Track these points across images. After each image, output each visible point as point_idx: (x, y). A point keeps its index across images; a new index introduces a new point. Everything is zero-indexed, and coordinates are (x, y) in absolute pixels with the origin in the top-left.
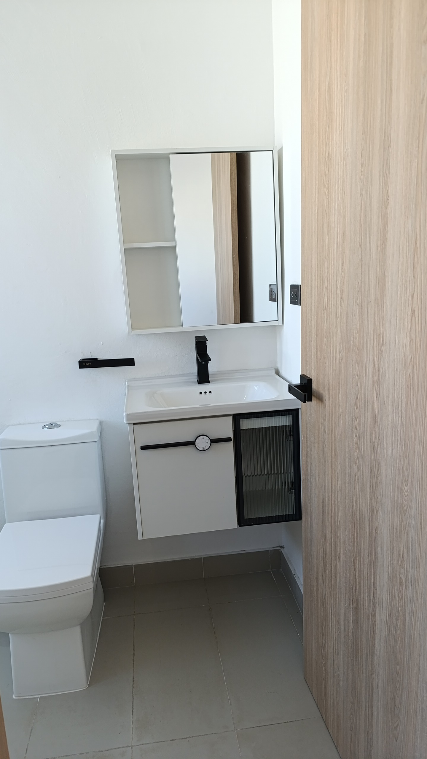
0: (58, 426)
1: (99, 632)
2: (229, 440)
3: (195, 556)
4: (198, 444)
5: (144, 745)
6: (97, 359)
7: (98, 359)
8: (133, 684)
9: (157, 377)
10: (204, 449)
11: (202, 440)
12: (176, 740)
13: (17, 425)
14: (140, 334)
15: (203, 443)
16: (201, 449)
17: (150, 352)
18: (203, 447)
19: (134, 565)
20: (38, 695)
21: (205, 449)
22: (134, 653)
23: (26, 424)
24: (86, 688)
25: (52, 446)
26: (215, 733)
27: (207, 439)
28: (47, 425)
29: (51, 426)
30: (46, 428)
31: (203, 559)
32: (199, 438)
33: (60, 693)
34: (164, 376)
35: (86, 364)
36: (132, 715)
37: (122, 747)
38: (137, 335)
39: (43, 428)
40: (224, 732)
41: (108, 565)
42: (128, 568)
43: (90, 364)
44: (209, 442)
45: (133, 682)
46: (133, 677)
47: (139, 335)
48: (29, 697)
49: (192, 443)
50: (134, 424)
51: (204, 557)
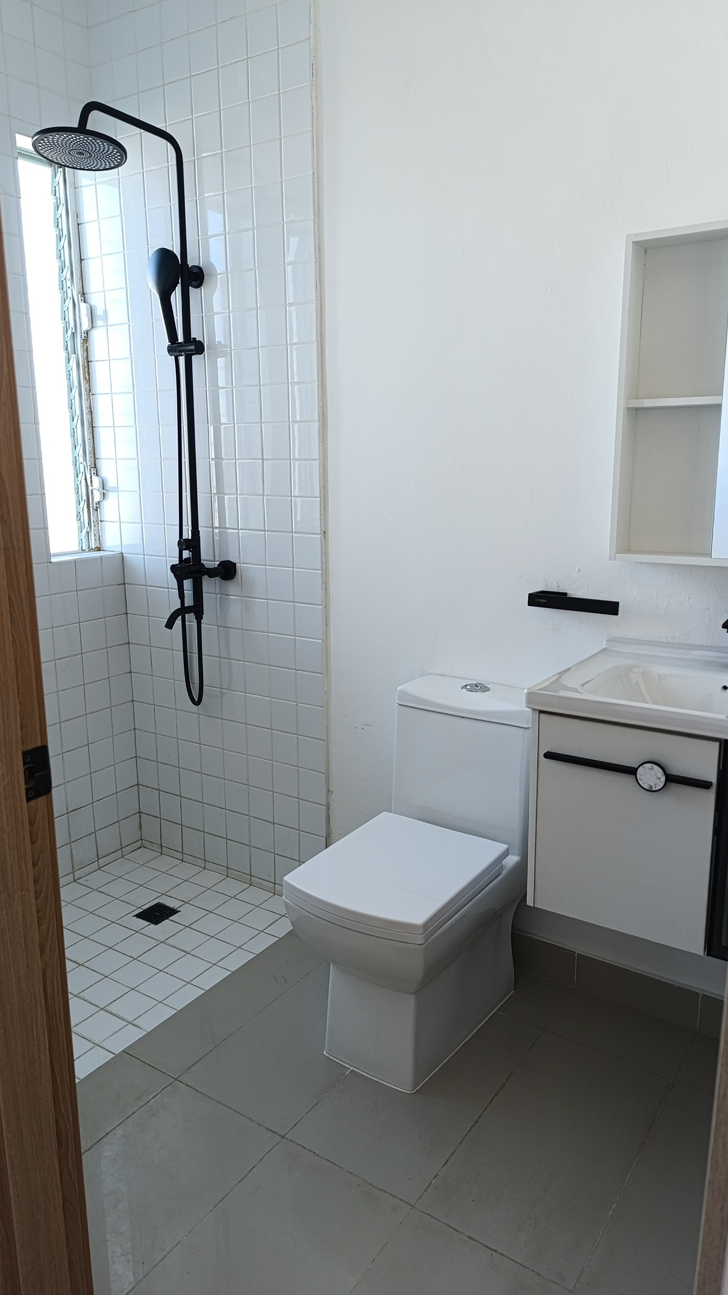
0: (485, 689)
1: (478, 1028)
2: (705, 785)
3: (688, 984)
4: (641, 775)
5: (429, 1216)
6: (566, 594)
7: (568, 596)
8: (473, 1126)
9: (664, 642)
10: (651, 788)
11: (651, 770)
12: (475, 1240)
13: (441, 675)
14: (645, 563)
15: (651, 777)
16: (646, 787)
17: (657, 595)
18: (650, 783)
19: (578, 954)
20: (351, 1066)
21: (654, 789)
22: (504, 1084)
23: (452, 677)
24: (411, 1092)
25: (463, 717)
26: (537, 1273)
27: (659, 772)
28: (469, 685)
29: (478, 687)
30: (466, 688)
31: (700, 997)
32: (644, 765)
33: (377, 1080)
34: (676, 644)
35: (539, 600)
36: (443, 1166)
37: (401, 1200)
38: (639, 562)
39: (462, 688)
40: (553, 1282)
41: (538, 936)
42: (567, 955)
43: (545, 601)
44: (663, 779)
45: (476, 1123)
46: (480, 1117)
47: (641, 563)
48: (341, 1063)
49: (631, 771)
50: (541, 712)
51: (703, 994)
